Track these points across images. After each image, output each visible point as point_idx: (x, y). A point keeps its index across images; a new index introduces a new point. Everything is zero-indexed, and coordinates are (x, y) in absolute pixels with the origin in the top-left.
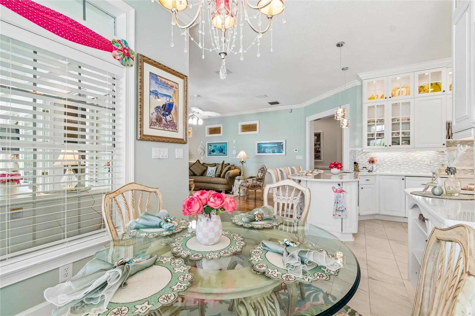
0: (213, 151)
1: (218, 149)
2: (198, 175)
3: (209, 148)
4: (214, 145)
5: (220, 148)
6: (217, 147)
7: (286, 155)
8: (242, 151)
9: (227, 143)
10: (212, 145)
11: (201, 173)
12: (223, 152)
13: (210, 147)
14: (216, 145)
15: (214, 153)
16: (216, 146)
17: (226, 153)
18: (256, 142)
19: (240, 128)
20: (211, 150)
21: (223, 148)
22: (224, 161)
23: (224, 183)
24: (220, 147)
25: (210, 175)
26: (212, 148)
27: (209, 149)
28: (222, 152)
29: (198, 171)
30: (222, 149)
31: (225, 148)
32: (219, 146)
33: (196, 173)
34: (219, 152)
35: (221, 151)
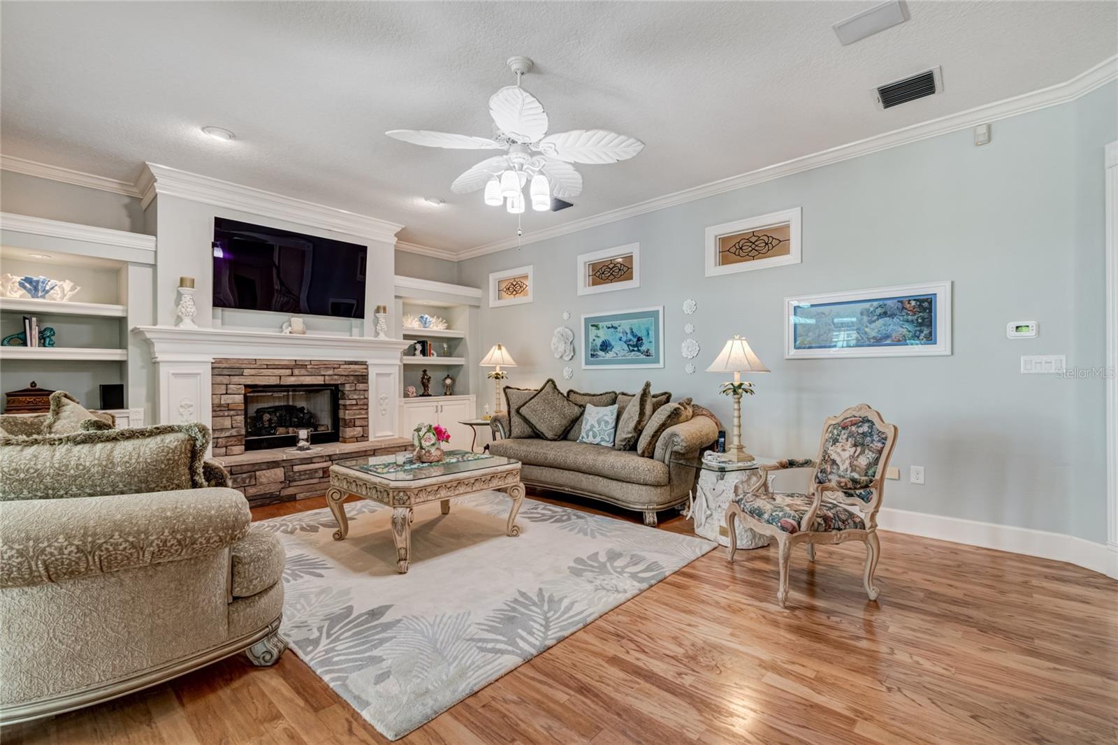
0: (605, 346)
1: (624, 339)
2: (549, 435)
3: (591, 337)
4: (609, 324)
5: (630, 336)
6: (619, 329)
7: (952, 354)
8: (733, 338)
9: (658, 311)
10: (601, 325)
11: (559, 431)
12: (643, 348)
13: (593, 331)
14: (616, 323)
15: (610, 355)
16: (615, 328)
17: (652, 351)
18: (787, 300)
19: (711, 251)
20: (599, 342)
21: (642, 334)
22: (648, 385)
23: (650, 478)
24: (631, 329)
25: (594, 437)
26: (603, 335)
27: (591, 340)
28: (639, 351)
29: (548, 422)
30: (639, 339)
31: (652, 333)
32: (625, 325)
33: (542, 427)
34: (626, 348)
35: (634, 346)
